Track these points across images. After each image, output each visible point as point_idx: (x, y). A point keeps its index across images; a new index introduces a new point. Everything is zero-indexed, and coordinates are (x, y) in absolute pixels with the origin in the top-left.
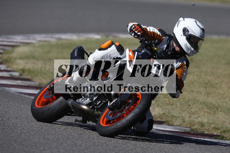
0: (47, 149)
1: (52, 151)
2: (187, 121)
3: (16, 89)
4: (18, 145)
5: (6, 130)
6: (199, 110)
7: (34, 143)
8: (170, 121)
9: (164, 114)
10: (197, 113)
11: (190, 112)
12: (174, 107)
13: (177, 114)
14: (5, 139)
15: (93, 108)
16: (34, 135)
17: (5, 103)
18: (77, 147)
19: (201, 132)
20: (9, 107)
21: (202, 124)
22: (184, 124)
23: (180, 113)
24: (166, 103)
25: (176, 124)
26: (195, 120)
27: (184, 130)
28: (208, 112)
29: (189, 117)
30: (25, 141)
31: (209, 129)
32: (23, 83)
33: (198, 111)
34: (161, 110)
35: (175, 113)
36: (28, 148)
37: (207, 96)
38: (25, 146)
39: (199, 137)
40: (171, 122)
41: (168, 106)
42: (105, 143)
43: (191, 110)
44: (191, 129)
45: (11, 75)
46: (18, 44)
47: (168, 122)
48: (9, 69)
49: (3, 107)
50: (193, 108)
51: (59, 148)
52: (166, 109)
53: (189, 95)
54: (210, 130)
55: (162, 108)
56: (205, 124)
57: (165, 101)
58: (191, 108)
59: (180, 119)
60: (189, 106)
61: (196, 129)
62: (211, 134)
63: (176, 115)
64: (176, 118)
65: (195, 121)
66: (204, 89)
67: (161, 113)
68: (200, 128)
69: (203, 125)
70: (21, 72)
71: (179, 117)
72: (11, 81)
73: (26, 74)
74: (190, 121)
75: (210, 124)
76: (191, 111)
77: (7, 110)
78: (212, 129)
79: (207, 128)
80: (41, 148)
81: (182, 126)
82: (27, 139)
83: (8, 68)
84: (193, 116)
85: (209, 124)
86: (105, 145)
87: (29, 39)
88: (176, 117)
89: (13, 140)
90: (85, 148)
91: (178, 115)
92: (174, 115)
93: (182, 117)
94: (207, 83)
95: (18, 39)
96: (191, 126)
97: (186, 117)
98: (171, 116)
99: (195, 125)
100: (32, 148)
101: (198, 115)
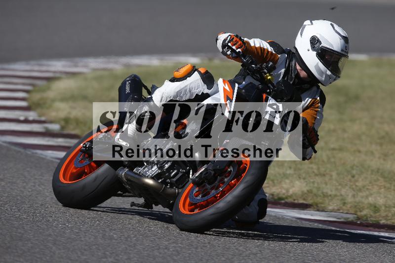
0: (109, 255)
1: (117, 258)
2: (350, 203)
3: (55, 152)
4: (60, 249)
5: (39, 224)
6: (370, 183)
7: (87, 246)
8: (322, 203)
9: (310, 192)
10: (367, 189)
11: (354, 187)
12: (327, 178)
13: (331, 191)
14: (36, 238)
15: (164, 182)
16: (87, 230)
17: (36, 177)
18: (161, 251)
19: (375, 221)
20: (43, 184)
21: (375, 207)
22: (344, 207)
23: (337, 189)
24: (314, 172)
25: (330, 208)
26: (363, 200)
27: (345, 219)
28: (385, 187)
29: (354, 196)
30: (71, 242)
31: (387, 216)
32: (66, 142)
33: (369, 186)
34: (304, 185)
35: (329, 189)
36: (77, 253)
37: (384, 160)
38: (71, 249)
39: (370, 230)
40: (323, 205)
41: (317, 178)
42: (209, 243)
43: (357, 184)
44: (356, 216)
45: (46, 128)
46: (58, 75)
47: (317, 205)
48: (43, 119)
49: (33, 184)
50: (360, 179)
51: (129, 253)
52: (313, 183)
53: (352, 158)
54: (389, 218)
55: (306, 182)
56: (381, 207)
57: (312, 168)
58: (357, 181)
59: (338, 199)
60: (353, 177)
61: (365, 215)
62: (391, 223)
63: (330, 193)
64: (330, 198)
65: (363, 203)
66: (379, 148)
67: (305, 189)
68: (372, 214)
69: (376, 209)
70: (63, 123)
71: (336, 196)
72: (47, 139)
73: (71, 127)
74: (355, 202)
75: (390, 207)
76: (356, 186)
77: (40, 188)
78: (392, 215)
79: (384, 214)
80: (99, 254)
81: (341, 211)
82: (75, 238)
83: (40, 116)
84: (360, 194)
85: (387, 207)
86: (208, 246)
87: (76, 66)
88: (330, 195)
89: (51, 240)
90: (174, 252)
91: (333, 193)
92: (327, 193)
93: (341, 195)
94: (383, 137)
95: (58, 66)
96: (356, 211)
97: (348, 195)
98: (322, 195)
99: (363, 209)
100: (82, 254)
101: (367, 192)
